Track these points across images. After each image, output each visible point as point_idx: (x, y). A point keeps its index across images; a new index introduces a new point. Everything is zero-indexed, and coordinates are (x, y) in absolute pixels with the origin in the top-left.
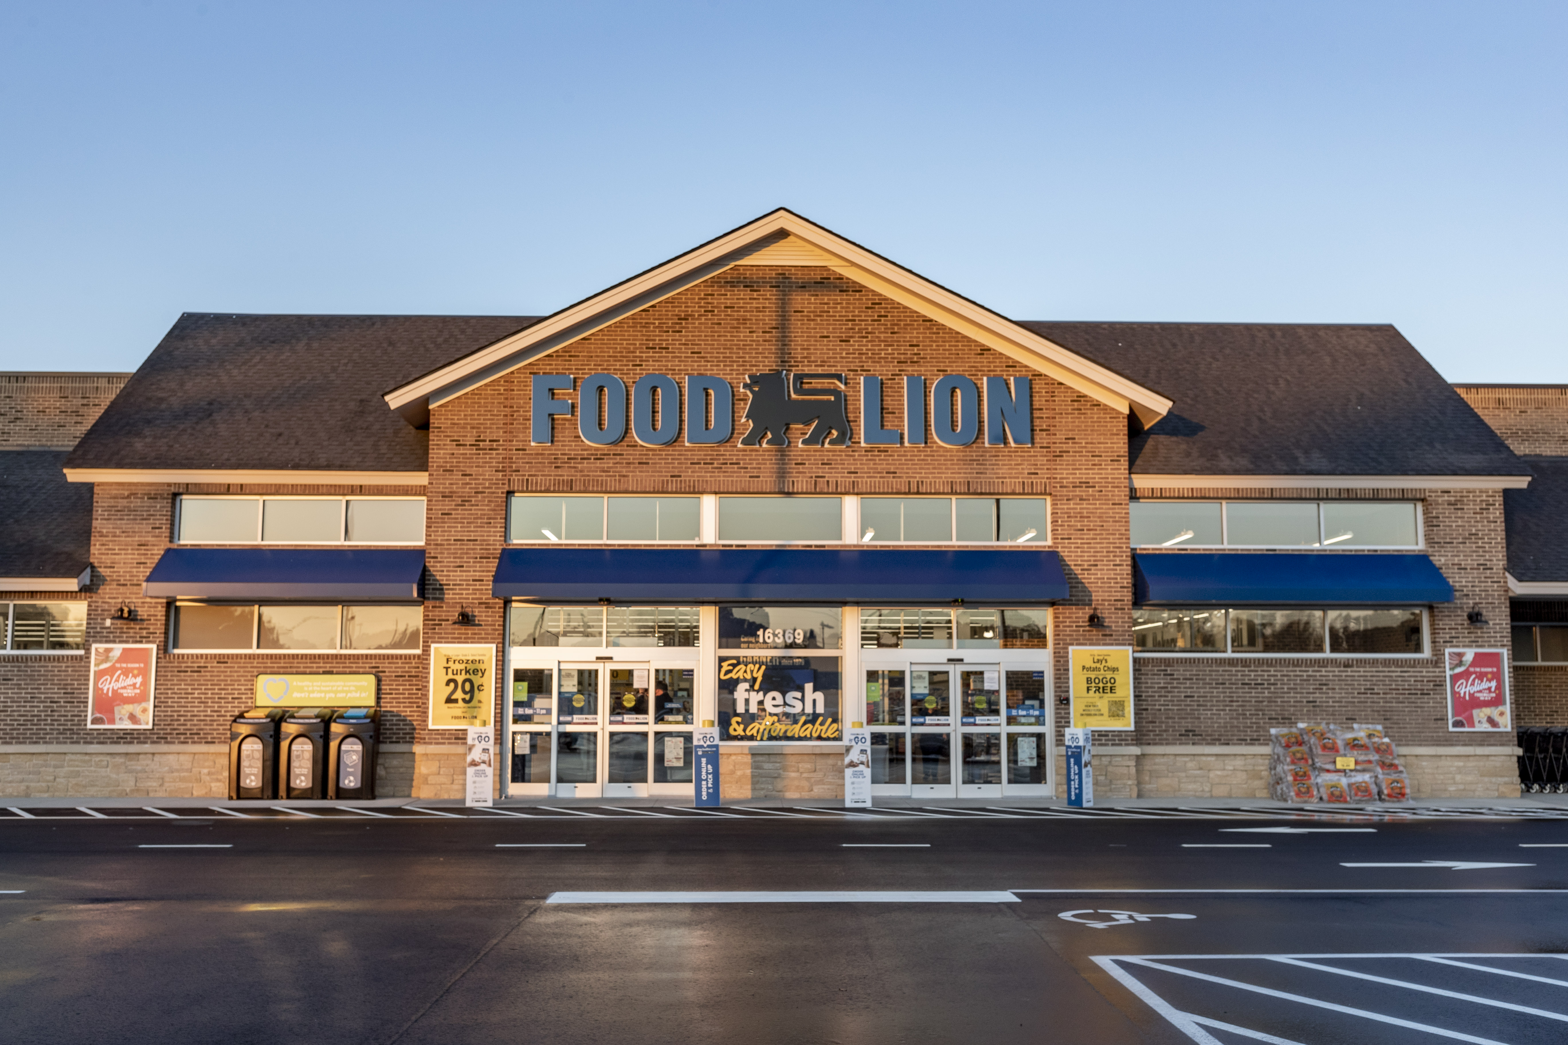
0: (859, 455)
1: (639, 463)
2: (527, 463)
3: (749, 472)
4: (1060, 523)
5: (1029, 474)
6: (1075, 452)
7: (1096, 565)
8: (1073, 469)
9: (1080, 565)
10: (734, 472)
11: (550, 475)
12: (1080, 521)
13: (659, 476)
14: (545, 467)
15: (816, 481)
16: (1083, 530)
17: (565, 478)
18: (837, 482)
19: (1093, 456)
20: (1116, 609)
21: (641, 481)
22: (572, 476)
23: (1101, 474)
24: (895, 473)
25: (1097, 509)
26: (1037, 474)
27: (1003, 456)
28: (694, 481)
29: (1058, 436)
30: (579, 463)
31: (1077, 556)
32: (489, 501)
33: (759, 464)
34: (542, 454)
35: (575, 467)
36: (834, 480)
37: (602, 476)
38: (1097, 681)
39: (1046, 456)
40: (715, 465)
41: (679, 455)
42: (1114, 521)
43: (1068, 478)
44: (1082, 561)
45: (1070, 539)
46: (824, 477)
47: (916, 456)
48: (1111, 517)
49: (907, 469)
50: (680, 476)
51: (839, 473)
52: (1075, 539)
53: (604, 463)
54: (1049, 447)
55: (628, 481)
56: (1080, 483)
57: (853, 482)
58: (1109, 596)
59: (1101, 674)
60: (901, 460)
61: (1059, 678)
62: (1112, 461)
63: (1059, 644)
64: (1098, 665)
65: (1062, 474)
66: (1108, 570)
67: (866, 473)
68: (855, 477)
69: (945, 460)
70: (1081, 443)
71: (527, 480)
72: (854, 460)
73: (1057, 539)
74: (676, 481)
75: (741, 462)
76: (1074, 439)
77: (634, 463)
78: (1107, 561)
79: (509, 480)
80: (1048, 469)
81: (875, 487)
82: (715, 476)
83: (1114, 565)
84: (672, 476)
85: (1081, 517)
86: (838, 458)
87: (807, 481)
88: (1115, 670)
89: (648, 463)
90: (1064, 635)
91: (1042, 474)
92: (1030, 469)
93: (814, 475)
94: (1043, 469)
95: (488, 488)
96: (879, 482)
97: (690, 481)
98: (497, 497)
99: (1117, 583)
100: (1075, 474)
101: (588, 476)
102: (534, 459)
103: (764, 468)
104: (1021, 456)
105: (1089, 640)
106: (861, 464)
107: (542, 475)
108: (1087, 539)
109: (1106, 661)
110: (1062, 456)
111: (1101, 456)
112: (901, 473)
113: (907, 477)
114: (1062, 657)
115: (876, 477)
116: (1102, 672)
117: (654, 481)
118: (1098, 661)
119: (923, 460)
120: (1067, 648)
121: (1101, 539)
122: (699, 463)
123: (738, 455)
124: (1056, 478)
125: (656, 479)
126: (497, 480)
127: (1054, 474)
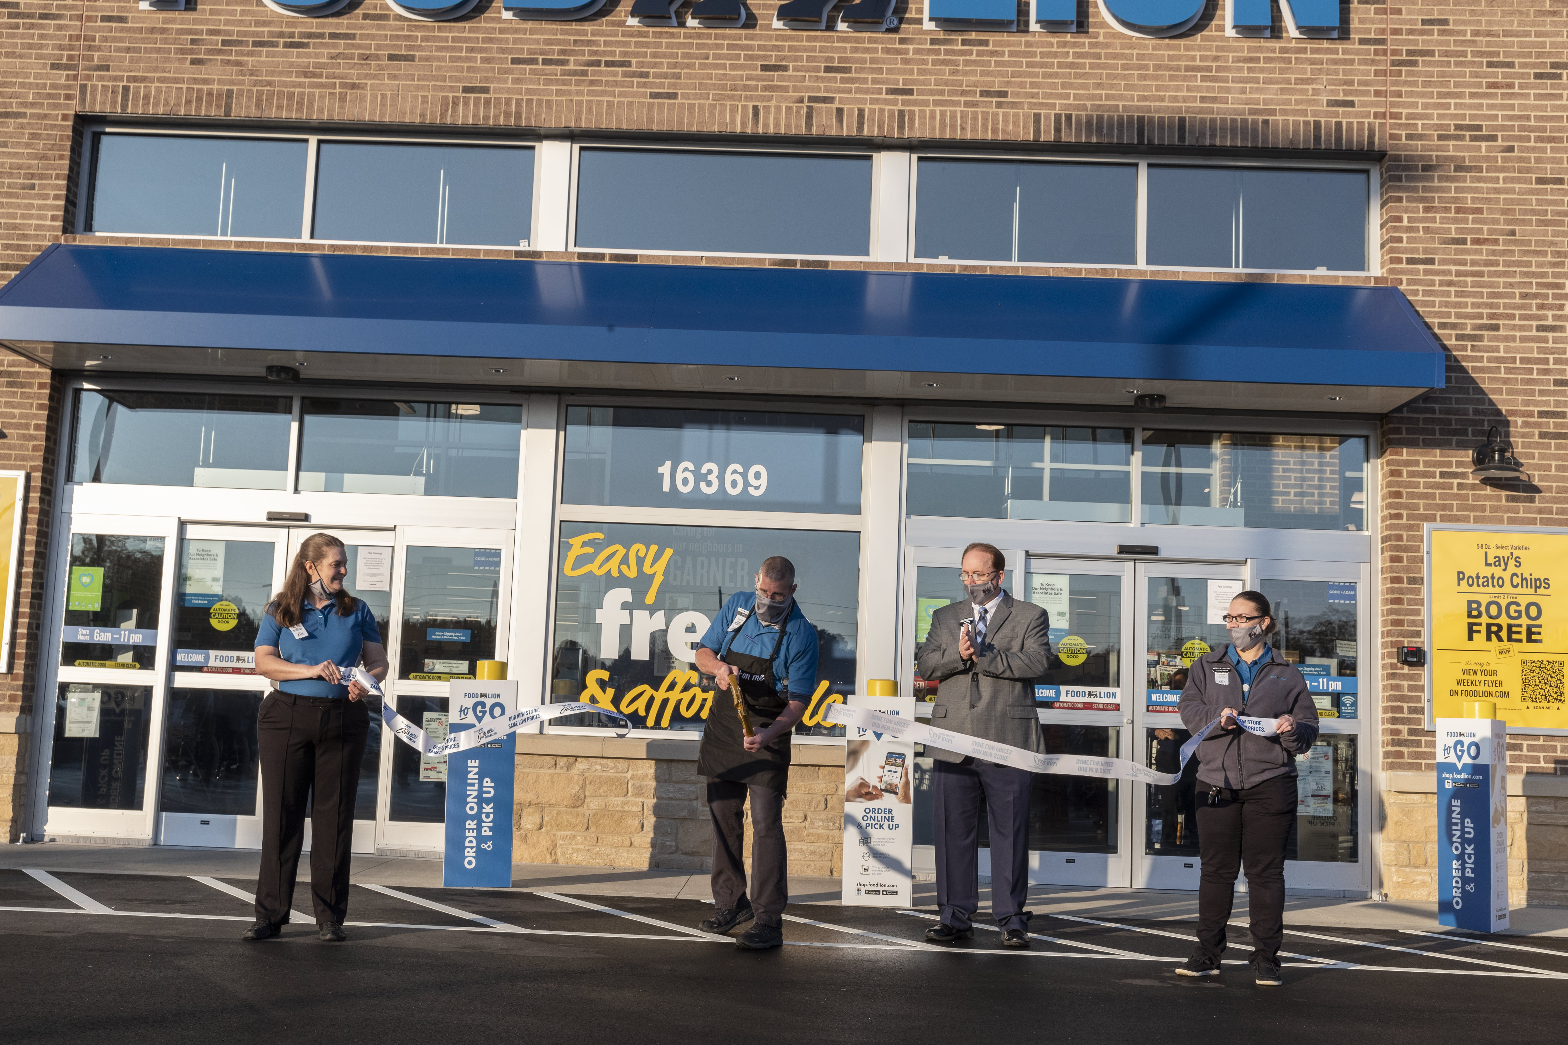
0: (917, 51)
1: (392, 58)
2: (128, 50)
3: (653, 85)
4: (1405, 222)
5: (1331, 103)
6: (1446, 54)
7: (1496, 328)
8: (1441, 95)
9: (1454, 326)
10: (616, 84)
11: (182, 81)
12: (1455, 221)
13: (436, 88)
14: (168, 60)
15: (810, 108)
16: (1464, 241)
17: (215, 87)
18: (861, 112)
19: (1490, 65)
20: (1543, 435)
21: (394, 98)
22: (232, 82)
23: (1512, 107)
24: (1004, 94)
25: (1497, 191)
26: (1351, 104)
27: (1268, 60)
28: (519, 102)
29: (1404, 16)
30: (250, 54)
31: (1447, 304)
32: (33, 136)
33: (675, 65)
34: (163, 31)
35: (238, 63)
36: (856, 107)
37: (300, 85)
38: (1494, 610)
39: (1373, 62)
40: (571, 67)
41: (484, 40)
42: (1540, 223)
43: (1429, 117)
44: (1458, 316)
45: (1431, 261)
46: (830, 100)
47: (1055, 55)
48: (1533, 212)
49: (1033, 85)
50: (486, 90)
51: (867, 91)
52: (1442, 262)
53: (308, 56)
54: (1383, 42)
55: (362, 99)
56: (1458, 127)
57: (901, 113)
58: (1526, 403)
59: (1506, 594)
60: (1019, 64)
61: (1398, 601)
62: (1538, 76)
63: (1399, 516)
64: (1498, 571)
65: (1415, 105)
66: (1523, 339)
67: (932, 93)
68: (904, 103)
69: (1125, 67)
70: (1463, 33)
71: (126, 89)
72: (905, 61)
73: (1399, 261)
74: (477, 101)
75: (634, 61)
76: (1445, 22)
77: (377, 57)
78: (1522, 317)
79: (83, 88)
80: (1377, 93)
81: (953, 127)
82: (569, 93)
83: (1540, 328)
84: (466, 90)
85: (1458, 210)
86: (867, 56)
87: (788, 109)
88: (1540, 584)
89: (411, 58)
90: (1411, 495)
91: (1363, 104)
92: (1336, 92)
93: (806, 95)
94: (1366, 93)
95: (33, 105)
96: (964, 116)
97: (508, 102)
98: (53, 127)
99: (1546, 372)
100: (1447, 106)
101: (269, 83)
102: (143, 40)
103: (689, 76)
104: (1313, 62)
105: (1473, 508)
106: (921, 72)
107: (161, 80)
108: (1474, 263)
109: (1518, 564)
110: (1414, 63)
111: (1511, 65)
112: (1017, 95)
113: (1032, 105)
114: (1406, 549)
115: (957, 103)
116: (1508, 588)
117: (425, 98)
118: (1498, 561)
119: (1072, 65)
120: (1418, 528)
121: (1507, 264)
122: (533, 61)
123: (626, 44)
124: (1397, 116)
125: (429, 94)
126: (54, 86)
127: (1393, 105)
